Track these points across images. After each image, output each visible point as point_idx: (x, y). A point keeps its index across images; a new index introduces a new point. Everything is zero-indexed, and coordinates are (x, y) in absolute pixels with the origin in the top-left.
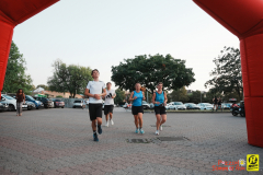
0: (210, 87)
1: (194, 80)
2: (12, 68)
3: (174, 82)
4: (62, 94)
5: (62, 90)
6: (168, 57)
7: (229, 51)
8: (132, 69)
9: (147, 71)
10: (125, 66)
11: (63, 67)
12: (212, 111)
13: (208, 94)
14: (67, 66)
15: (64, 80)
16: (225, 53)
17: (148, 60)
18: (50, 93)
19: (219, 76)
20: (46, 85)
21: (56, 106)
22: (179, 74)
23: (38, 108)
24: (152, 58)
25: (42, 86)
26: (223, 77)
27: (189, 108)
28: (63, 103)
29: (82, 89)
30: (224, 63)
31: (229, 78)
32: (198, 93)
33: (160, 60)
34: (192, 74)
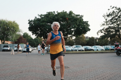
0: (101, 34)
1: (89, 30)
3: (75, 31)
6: (71, 13)
7: (114, 9)
8: (43, 22)
10: (38, 20)
13: (99, 39)
16: (111, 11)
17: (56, 15)
19: (106, 27)
22: (79, 25)
24: (59, 14)
26: (110, 27)
30: (110, 18)
31: (114, 28)
32: (92, 38)
33: (65, 15)
34: (88, 25)
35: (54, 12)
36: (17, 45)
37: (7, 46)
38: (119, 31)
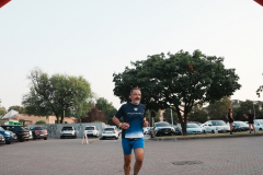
1: (238, 87)
3: (208, 91)
4: (43, 119)
5: (44, 112)
6: (197, 54)
8: (143, 76)
9: (166, 77)
10: (132, 72)
11: (44, 78)
14: (50, 77)
15: (46, 98)
17: (168, 62)
18: (26, 118)
20: (21, 106)
21: (36, 137)
22: (215, 79)
23: (9, 141)
24: (172, 57)
25: (16, 108)
27: (234, 130)
28: (45, 133)
29: (72, 110)
32: (248, 104)
33: (185, 60)
34: (236, 77)
35: (163, 54)
36: (88, 125)
37: (70, 128)
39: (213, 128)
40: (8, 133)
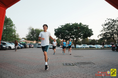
0: (100, 37)
1: (93, 34)
2: (10, 31)
4: (32, 42)
5: (32, 40)
6: (81, 24)
7: (109, 21)
8: (64, 30)
10: (60, 29)
12: (101, 49)
14: (34, 29)
15: (33, 35)
16: (107, 22)
17: (71, 26)
18: (27, 41)
19: (105, 32)
21: (30, 47)
23: (22, 48)
24: (73, 25)
25: (24, 38)
26: (107, 33)
27: (90, 47)
30: (107, 26)
31: (109, 33)
34: (92, 32)
35: (70, 23)
38: (113, 35)
39: (84, 47)
40: (22, 45)
